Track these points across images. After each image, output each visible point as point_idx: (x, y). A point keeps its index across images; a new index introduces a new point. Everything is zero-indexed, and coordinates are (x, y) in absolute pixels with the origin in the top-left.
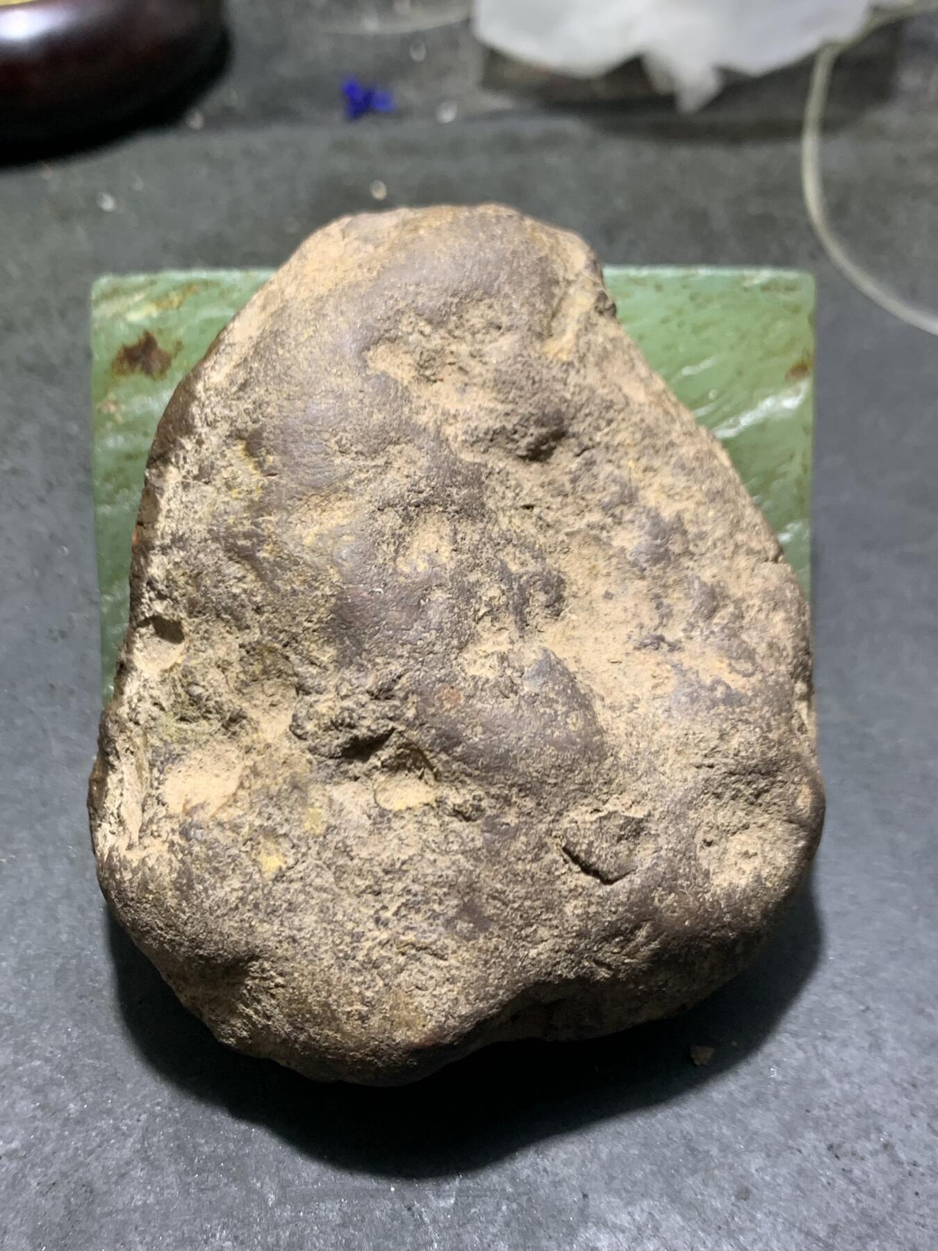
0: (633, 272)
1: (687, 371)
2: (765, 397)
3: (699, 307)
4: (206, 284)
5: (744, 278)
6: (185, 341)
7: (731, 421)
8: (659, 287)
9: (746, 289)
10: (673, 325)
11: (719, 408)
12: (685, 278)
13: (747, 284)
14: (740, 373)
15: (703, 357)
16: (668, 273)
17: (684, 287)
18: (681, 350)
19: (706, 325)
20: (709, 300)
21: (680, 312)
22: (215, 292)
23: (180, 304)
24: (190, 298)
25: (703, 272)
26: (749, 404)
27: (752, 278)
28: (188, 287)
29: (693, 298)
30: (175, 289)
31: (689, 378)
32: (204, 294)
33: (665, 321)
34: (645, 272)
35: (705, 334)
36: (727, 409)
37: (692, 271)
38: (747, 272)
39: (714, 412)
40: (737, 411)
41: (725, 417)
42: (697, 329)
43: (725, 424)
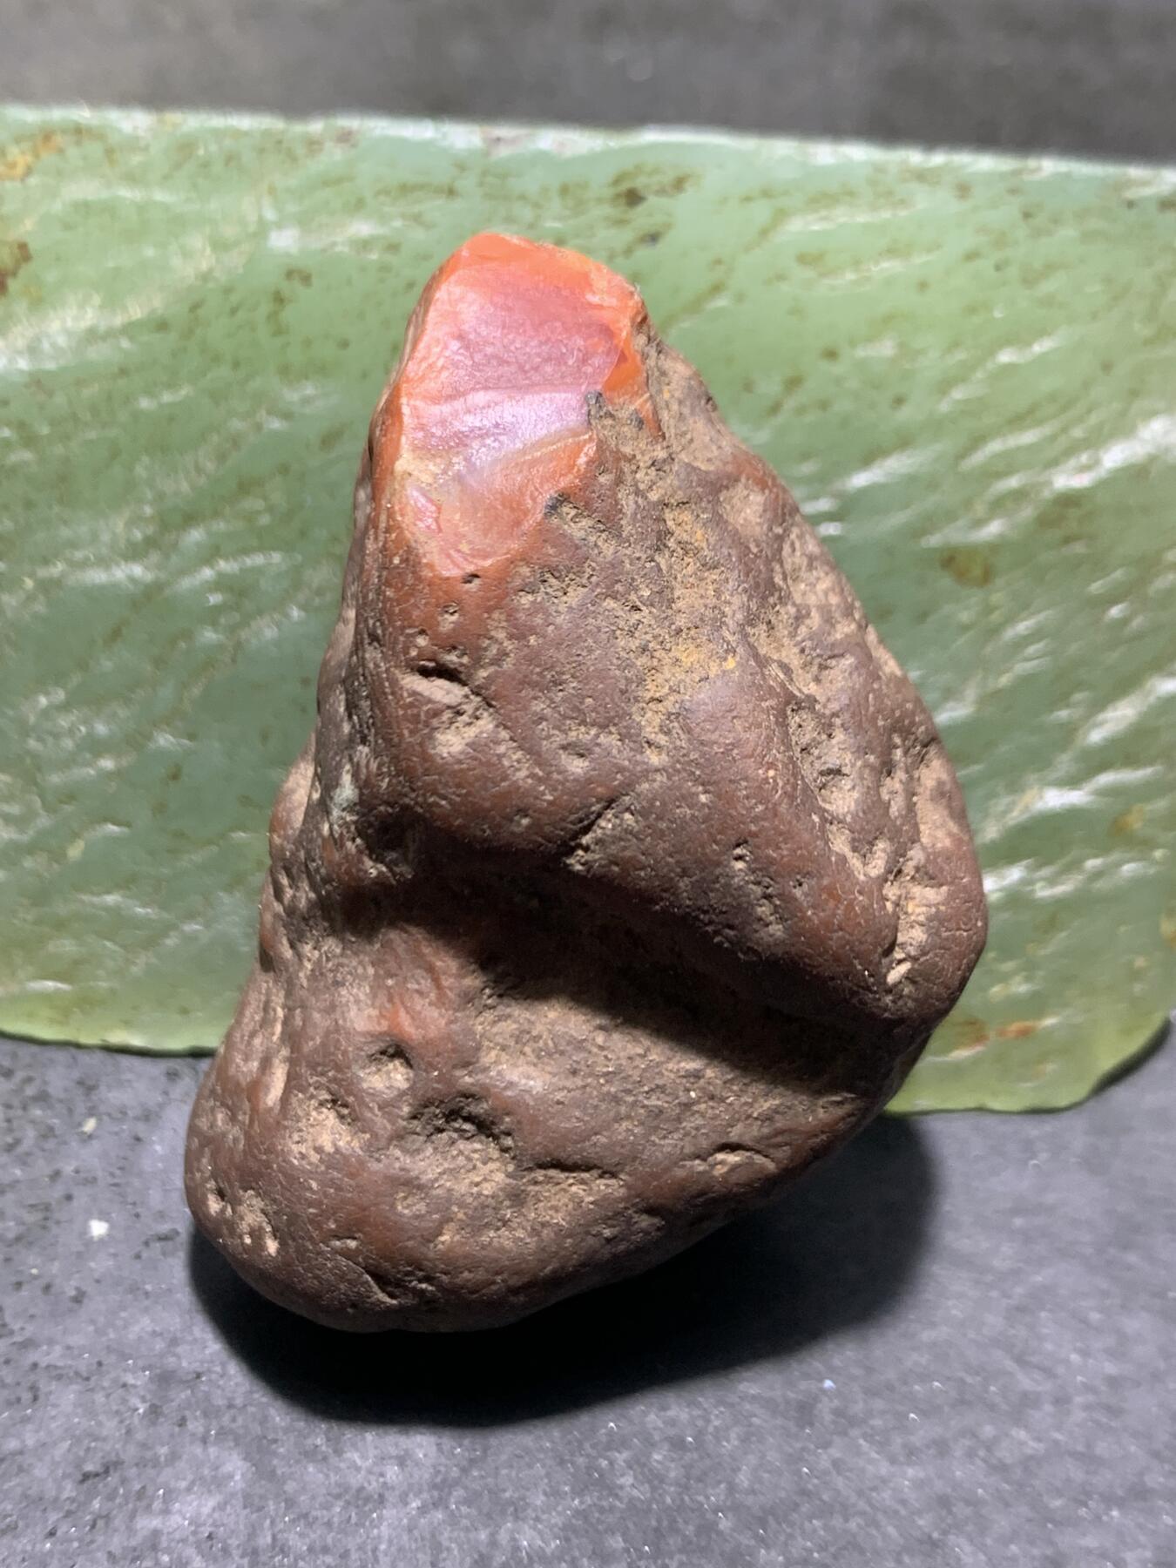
0: (914, 157)
1: (1006, 357)
2: (1152, 414)
3: (1037, 233)
4: (79, 132)
5: (1129, 183)
6: (34, 246)
7: (1084, 458)
8: (963, 190)
9: (1131, 204)
10: (985, 265)
11: (1065, 430)
12: (1016, 173)
13: (1130, 194)
14: (1107, 367)
15: (1042, 333)
16: (983, 164)
17: (1013, 191)
18: (997, 314)
19: (1050, 268)
20: (1056, 221)
21: (1001, 241)
22: (94, 149)
23: (29, 171)
24: (48, 158)
25: (1049, 166)
26: (1122, 428)
27: (1145, 183)
28: (46, 135)
29: (1027, 215)
30: (18, 140)
31: (1010, 368)
32: (73, 152)
33: (971, 256)
34: (938, 159)
35: (1048, 287)
36: (1078, 433)
37: (1032, 163)
38: (1135, 172)
39: (1052, 438)
40: (1097, 440)
41: (1072, 450)
42: (1030, 279)
43: (1072, 462)
